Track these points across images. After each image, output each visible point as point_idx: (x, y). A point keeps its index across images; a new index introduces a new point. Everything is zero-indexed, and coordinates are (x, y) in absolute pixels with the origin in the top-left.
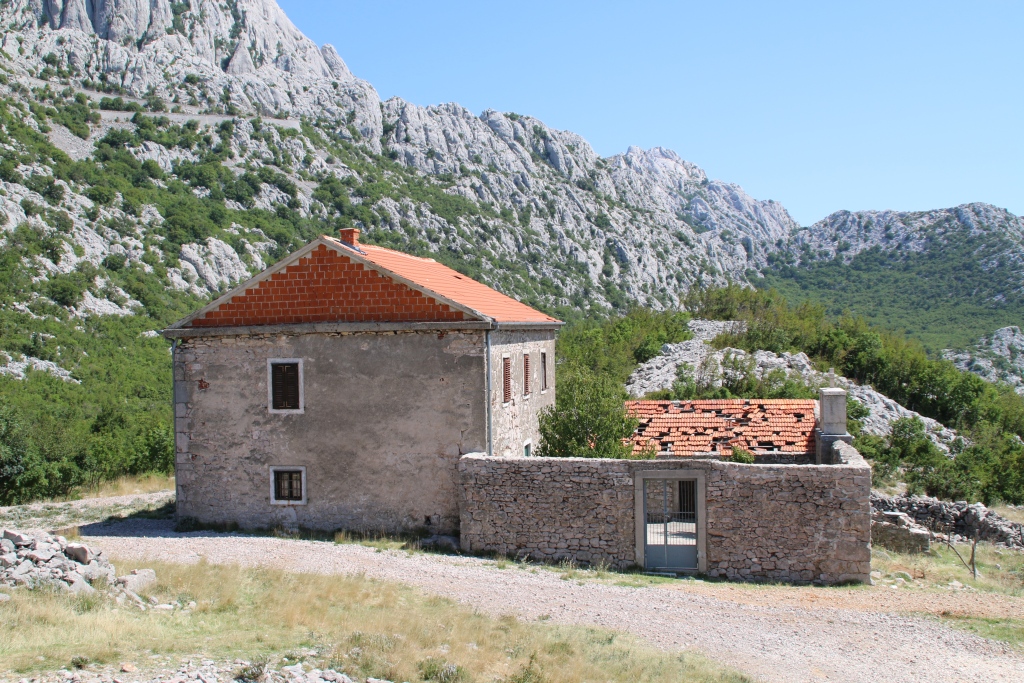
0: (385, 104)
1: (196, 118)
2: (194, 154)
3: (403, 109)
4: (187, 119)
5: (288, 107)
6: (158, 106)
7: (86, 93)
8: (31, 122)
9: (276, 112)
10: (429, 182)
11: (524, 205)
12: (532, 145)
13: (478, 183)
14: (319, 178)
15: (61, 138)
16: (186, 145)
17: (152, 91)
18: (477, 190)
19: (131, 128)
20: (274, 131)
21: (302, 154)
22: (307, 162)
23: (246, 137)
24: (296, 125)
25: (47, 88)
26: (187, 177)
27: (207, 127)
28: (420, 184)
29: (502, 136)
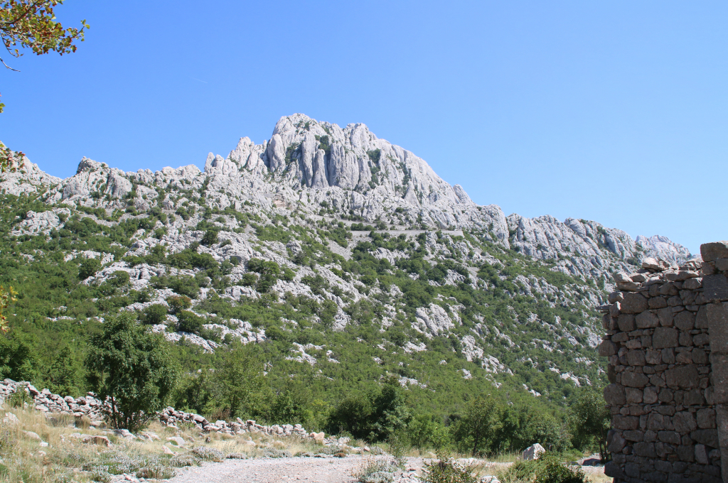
0: (509, 218)
1: (405, 233)
2: (406, 254)
3: (520, 221)
4: (399, 233)
5: (454, 223)
6: (382, 227)
7: (344, 221)
8: (318, 239)
9: (448, 227)
10: (540, 264)
11: (599, 276)
12: (597, 238)
13: (570, 264)
14: (478, 265)
15: (334, 247)
16: (401, 248)
17: (378, 218)
18: (570, 268)
19: (370, 240)
20: (449, 238)
21: (467, 251)
22: (470, 255)
23: (434, 242)
24: (461, 233)
25: (323, 220)
26: (404, 268)
27: (411, 237)
28: (536, 266)
29: (579, 234)
